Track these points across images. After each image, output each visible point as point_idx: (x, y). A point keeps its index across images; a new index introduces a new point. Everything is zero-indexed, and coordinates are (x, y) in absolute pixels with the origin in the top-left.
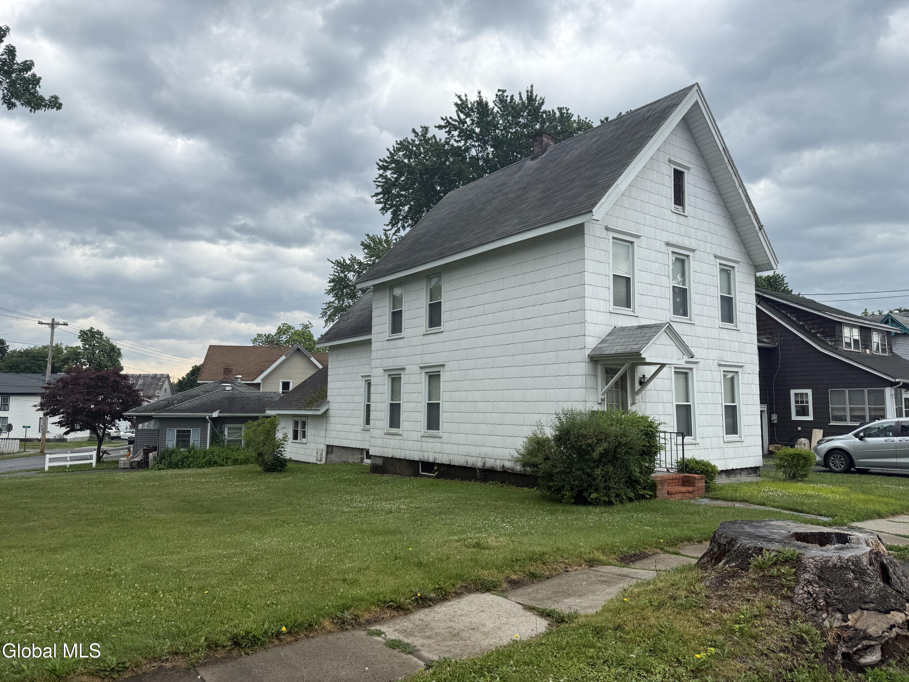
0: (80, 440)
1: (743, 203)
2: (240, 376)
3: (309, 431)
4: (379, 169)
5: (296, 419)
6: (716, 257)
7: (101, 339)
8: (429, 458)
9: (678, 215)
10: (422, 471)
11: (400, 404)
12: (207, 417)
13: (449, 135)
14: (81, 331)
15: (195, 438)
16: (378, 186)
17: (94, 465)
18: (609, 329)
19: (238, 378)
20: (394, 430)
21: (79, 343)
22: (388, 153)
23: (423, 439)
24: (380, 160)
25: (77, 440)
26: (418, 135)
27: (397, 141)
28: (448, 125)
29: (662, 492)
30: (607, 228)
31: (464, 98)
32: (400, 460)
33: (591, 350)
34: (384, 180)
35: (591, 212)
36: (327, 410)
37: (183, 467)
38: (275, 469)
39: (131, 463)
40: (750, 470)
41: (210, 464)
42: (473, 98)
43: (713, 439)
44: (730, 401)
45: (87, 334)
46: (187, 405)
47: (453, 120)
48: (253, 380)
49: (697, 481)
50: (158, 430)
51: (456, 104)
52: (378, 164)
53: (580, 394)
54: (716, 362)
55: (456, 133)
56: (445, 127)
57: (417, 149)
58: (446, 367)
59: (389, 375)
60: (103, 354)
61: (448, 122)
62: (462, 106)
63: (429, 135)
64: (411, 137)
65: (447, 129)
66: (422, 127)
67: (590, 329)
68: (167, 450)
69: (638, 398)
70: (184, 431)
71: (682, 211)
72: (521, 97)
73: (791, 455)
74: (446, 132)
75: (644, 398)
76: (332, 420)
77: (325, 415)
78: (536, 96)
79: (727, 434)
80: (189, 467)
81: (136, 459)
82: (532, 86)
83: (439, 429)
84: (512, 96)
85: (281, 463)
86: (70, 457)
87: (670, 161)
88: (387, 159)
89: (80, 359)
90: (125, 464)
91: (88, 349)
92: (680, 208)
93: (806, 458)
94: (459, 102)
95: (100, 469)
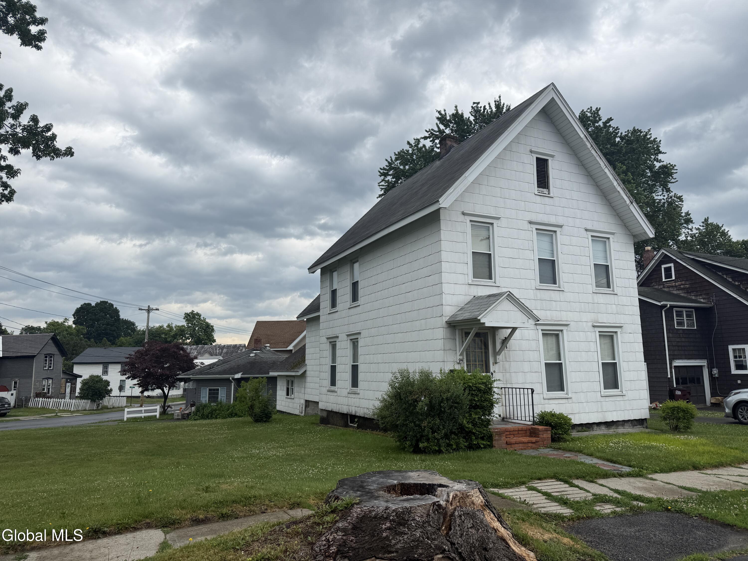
0: (175, 397)
1: (611, 181)
2: (269, 345)
3: (296, 389)
4: (381, 176)
5: (289, 379)
6: (586, 230)
7: (199, 319)
8: (352, 411)
9: (542, 197)
10: (350, 423)
11: (335, 366)
12: (231, 378)
13: (432, 144)
14: (185, 314)
15: (222, 395)
16: (382, 189)
17: (158, 416)
18: (469, 298)
19: (267, 346)
20: (333, 388)
21: (183, 323)
22: (387, 162)
23: (349, 395)
24: (381, 169)
25: (173, 397)
26: (412, 146)
27: (395, 153)
28: (432, 135)
29: (499, 442)
30: (463, 214)
31: (443, 113)
32: (336, 413)
33: (449, 317)
34: (387, 184)
35: (438, 201)
36: (305, 371)
37: (212, 418)
38: (262, 420)
39: (183, 415)
40: (635, 422)
41: (232, 416)
42: (450, 112)
43: (589, 394)
44: (610, 359)
45: (189, 316)
46: (220, 369)
47: (434, 131)
48: (287, 347)
49: (540, 433)
50: (195, 389)
51: (438, 118)
52: (379, 172)
53: (440, 355)
54: (590, 324)
55: (437, 141)
56: (429, 137)
57: (410, 157)
58: (361, 334)
59: (330, 342)
60: (201, 331)
61: (432, 133)
62: (442, 119)
63: (421, 145)
64: (407, 147)
65: (431, 139)
66: (415, 139)
67: (447, 299)
68: (201, 405)
69: (500, 358)
70: (214, 390)
71: (547, 193)
72: (490, 107)
73: (671, 408)
74: (431, 141)
75: (507, 357)
76: (309, 379)
77: (304, 375)
78: (504, 104)
79: (605, 388)
80: (216, 418)
81: (186, 412)
82: (500, 97)
83: (358, 387)
84: (485, 106)
85: (266, 415)
86: (145, 410)
87: (531, 152)
88: (385, 167)
89: (185, 334)
90: (178, 415)
91: (190, 327)
92: (545, 191)
93: (685, 411)
94: (440, 116)
95: (162, 420)
